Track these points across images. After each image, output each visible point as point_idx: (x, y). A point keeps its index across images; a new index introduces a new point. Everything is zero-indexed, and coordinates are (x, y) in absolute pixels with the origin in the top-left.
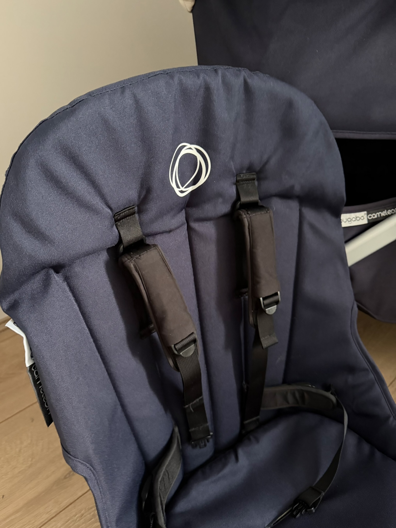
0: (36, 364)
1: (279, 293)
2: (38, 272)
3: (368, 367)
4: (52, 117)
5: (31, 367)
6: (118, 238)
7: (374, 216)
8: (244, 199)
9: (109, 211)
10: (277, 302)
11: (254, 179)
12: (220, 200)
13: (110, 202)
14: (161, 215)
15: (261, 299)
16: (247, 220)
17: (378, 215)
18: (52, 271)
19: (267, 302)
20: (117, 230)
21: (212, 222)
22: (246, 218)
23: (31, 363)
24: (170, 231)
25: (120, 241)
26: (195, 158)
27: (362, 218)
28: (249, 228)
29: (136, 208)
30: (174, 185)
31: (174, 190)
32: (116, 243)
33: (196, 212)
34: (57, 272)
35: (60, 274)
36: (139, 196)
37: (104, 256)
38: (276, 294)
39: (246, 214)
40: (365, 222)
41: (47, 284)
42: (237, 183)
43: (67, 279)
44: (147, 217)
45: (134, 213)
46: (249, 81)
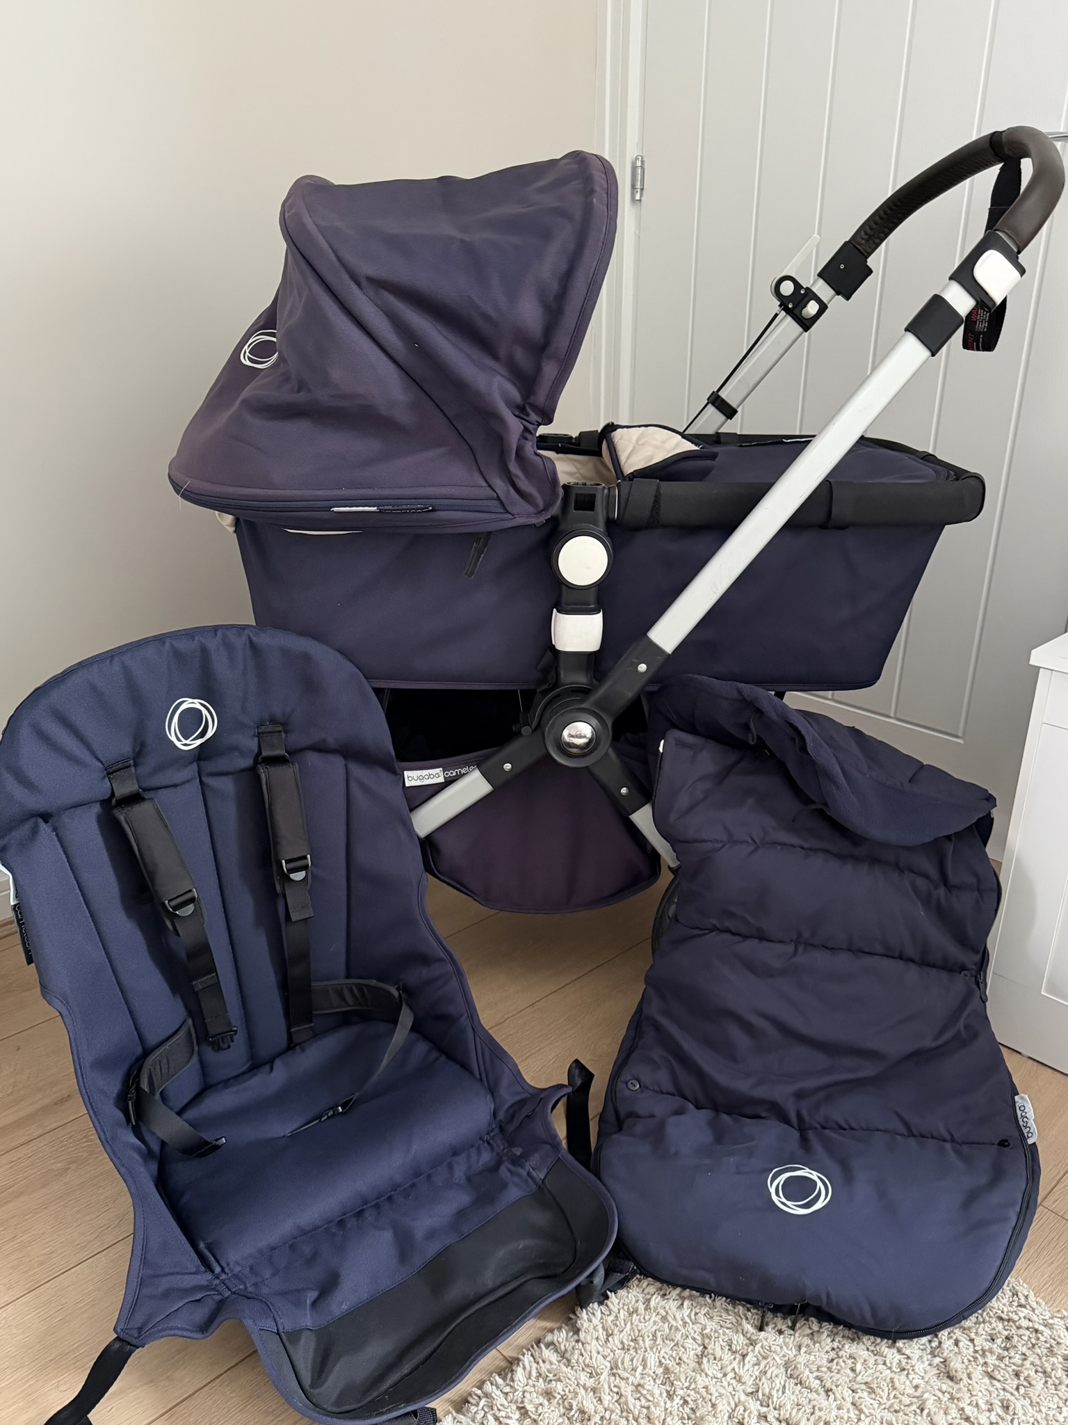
0: (21, 905)
1: (309, 856)
2: (27, 819)
3: (444, 956)
4: (45, 684)
5: (15, 906)
6: (110, 792)
7: (452, 773)
8: (264, 754)
9: (99, 764)
10: (305, 868)
11: (280, 732)
12: (236, 754)
13: (100, 756)
14: (161, 768)
15: (283, 862)
16: (265, 775)
17: (457, 772)
18: (40, 820)
19: (292, 865)
20: (109, 783)
21: (230, 776)
22: (263, 772)
23: (16, 903)
24: (175, 786)
25: (113, 794)
26: (200, 711)
27: (437, 776)
28: (267, 784)
29: (132, 762)
30: (173, 738)
31: (174, 744)
32: (108, 796)
33: (209, 766)
34: (46, 822)
35: (49, 824)
36: (134, 750)
37: (97, 809)
38: (305, 858)
39: (264, 767)
40: (441, 780)
41: (35, 831)
42: (259, 735)
43: (55, 829)
44: (144, 770)
45: (130, 766)
46: (254, 639)
